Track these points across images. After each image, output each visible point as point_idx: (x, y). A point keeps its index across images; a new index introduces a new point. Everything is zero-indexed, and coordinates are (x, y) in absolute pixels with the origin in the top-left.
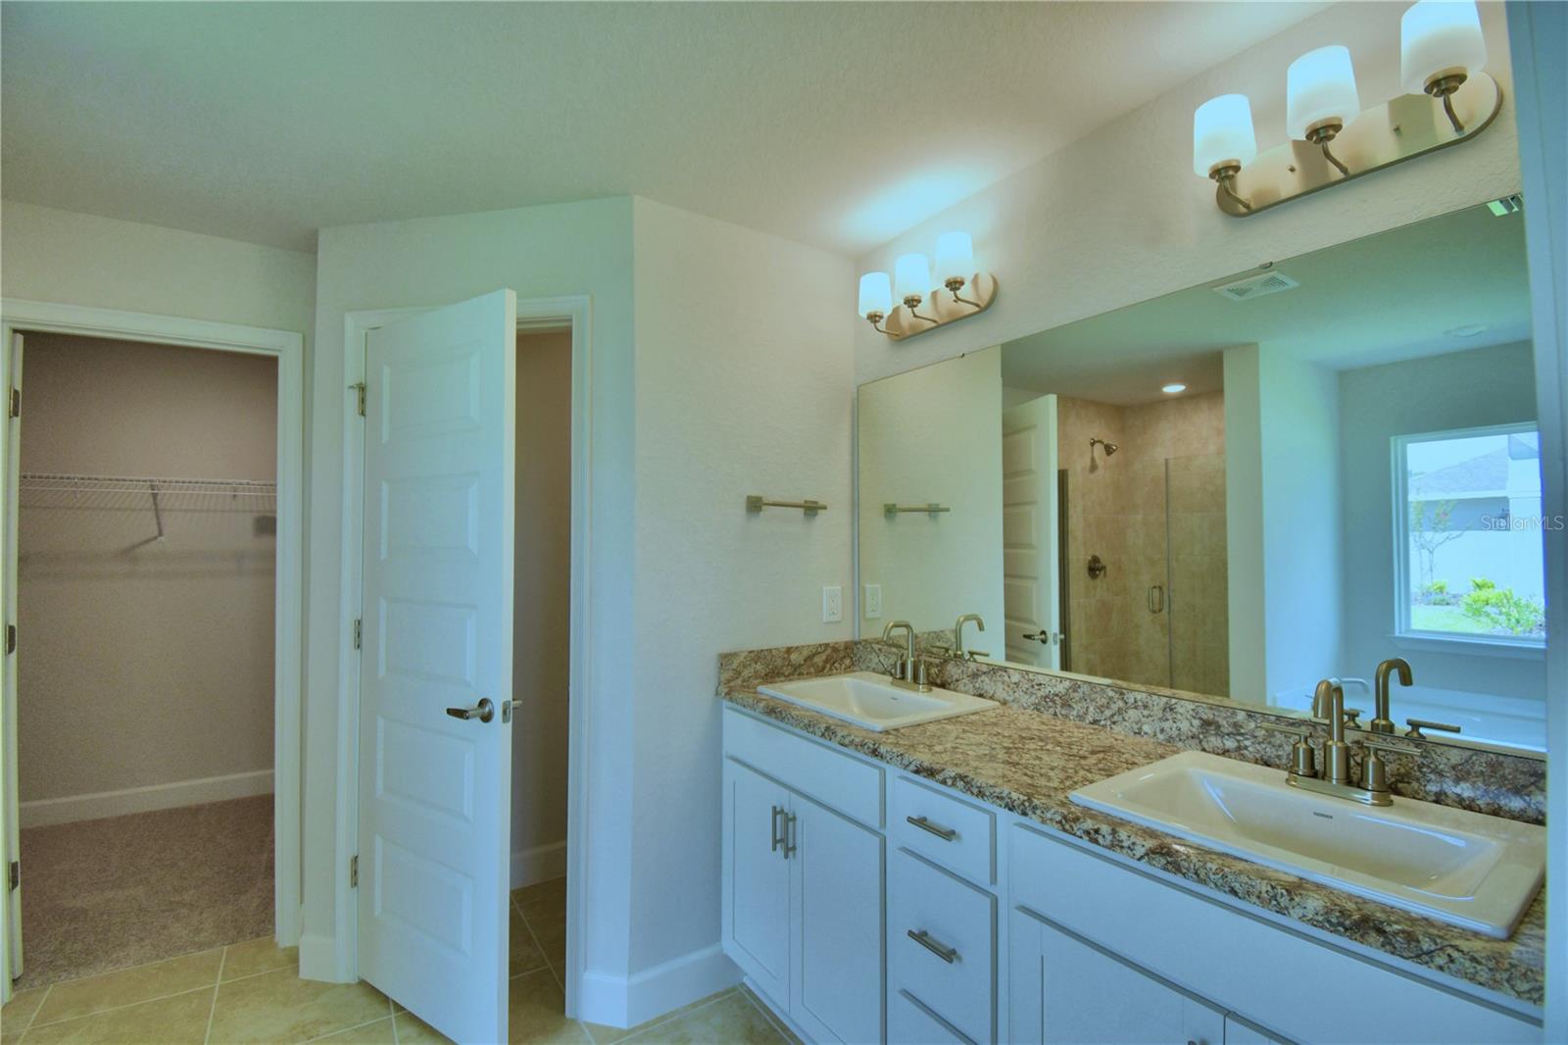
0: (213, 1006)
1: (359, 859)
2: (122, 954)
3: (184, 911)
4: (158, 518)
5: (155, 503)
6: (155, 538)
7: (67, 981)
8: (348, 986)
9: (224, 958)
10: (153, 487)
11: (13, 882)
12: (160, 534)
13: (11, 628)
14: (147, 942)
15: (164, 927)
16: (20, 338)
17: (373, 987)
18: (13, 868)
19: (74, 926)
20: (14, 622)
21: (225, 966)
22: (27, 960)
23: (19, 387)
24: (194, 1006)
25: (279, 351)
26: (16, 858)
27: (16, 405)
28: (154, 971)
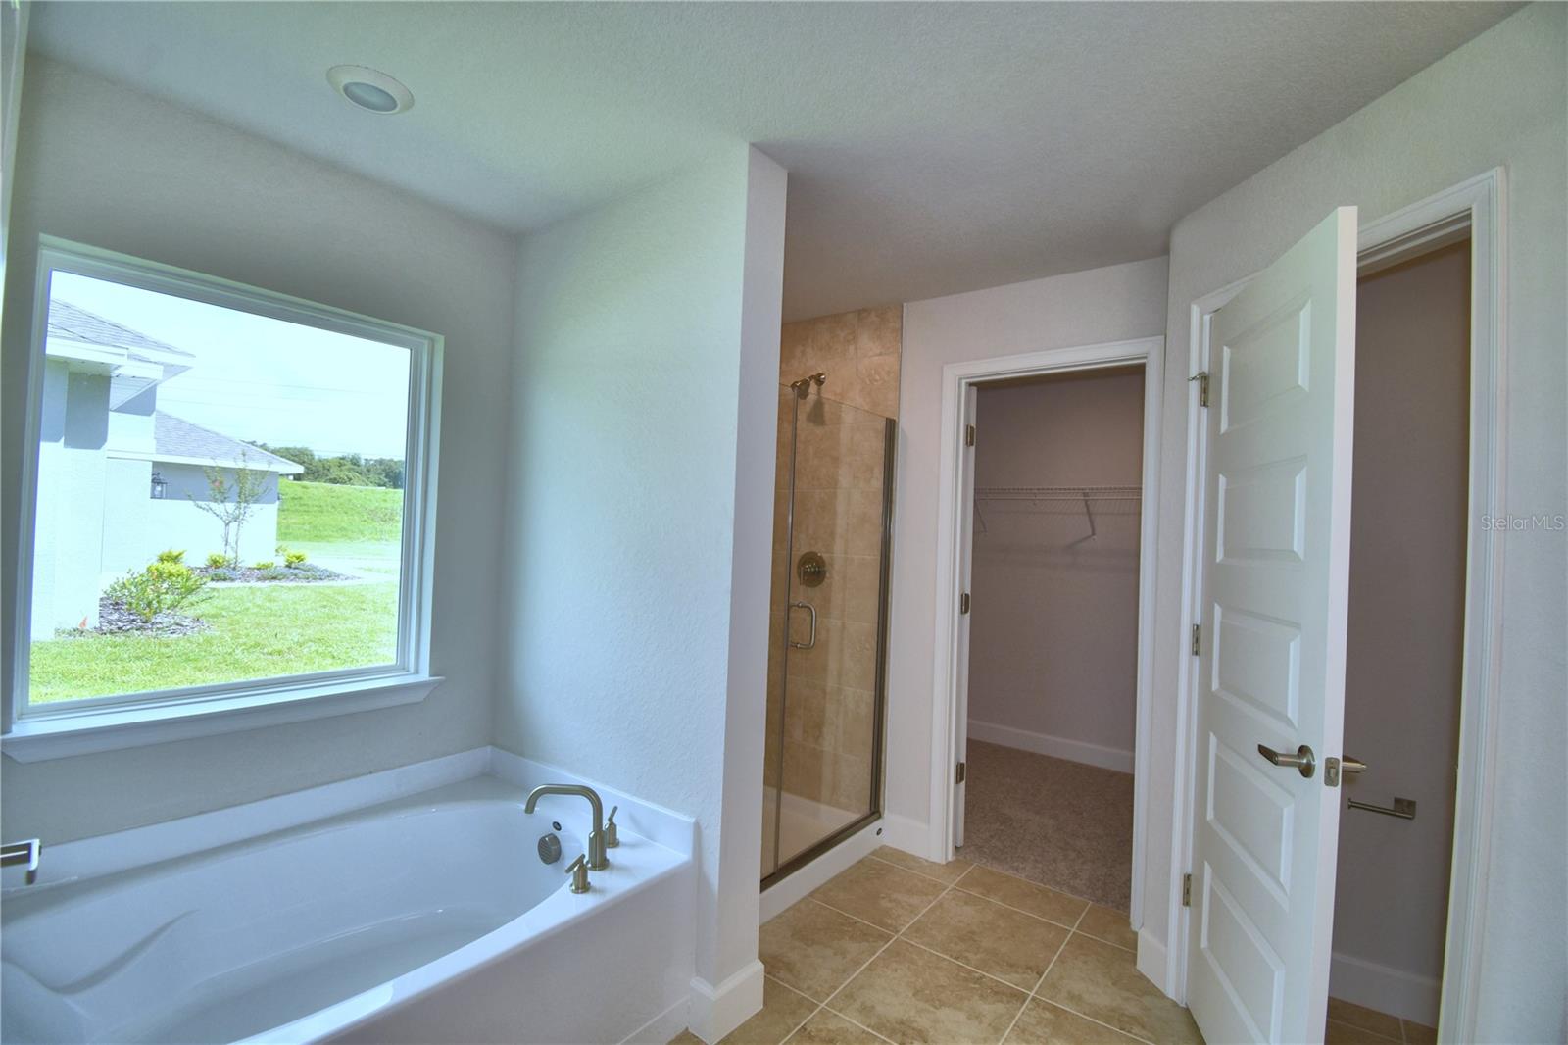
0: (1063, 947)
1: (1192, 878)
2: (1021, 865)
3: (1073, 855)
4: (1092, 522)
5: (1088, 509)
6: (1089, 537)
7: (983, 865)
8: (1175, 1004)
9: (1086, 910)
10: (1085, 495)
11: (959, 779)
12: (1093, 534)
13: (967, 595)
14: (1040, 865)
15: (1055, 860)
16: (975, 389)
17: (1195, 1023)
18: (960, 768)
19: (1002, 828)
20: (968, 591)
21: (1084, 918)
22: (967, 837)
23: (973, 424)
24: (1050, 936)
25: (1145, 357)
26: (963, 760)
27: (972, 438)
28: (1037, 892)
